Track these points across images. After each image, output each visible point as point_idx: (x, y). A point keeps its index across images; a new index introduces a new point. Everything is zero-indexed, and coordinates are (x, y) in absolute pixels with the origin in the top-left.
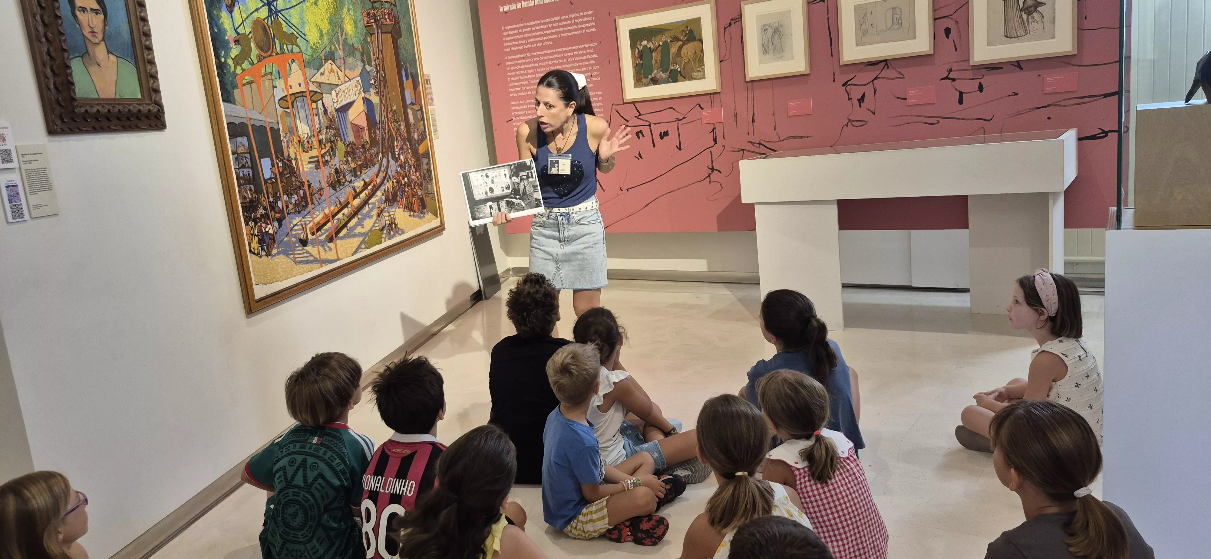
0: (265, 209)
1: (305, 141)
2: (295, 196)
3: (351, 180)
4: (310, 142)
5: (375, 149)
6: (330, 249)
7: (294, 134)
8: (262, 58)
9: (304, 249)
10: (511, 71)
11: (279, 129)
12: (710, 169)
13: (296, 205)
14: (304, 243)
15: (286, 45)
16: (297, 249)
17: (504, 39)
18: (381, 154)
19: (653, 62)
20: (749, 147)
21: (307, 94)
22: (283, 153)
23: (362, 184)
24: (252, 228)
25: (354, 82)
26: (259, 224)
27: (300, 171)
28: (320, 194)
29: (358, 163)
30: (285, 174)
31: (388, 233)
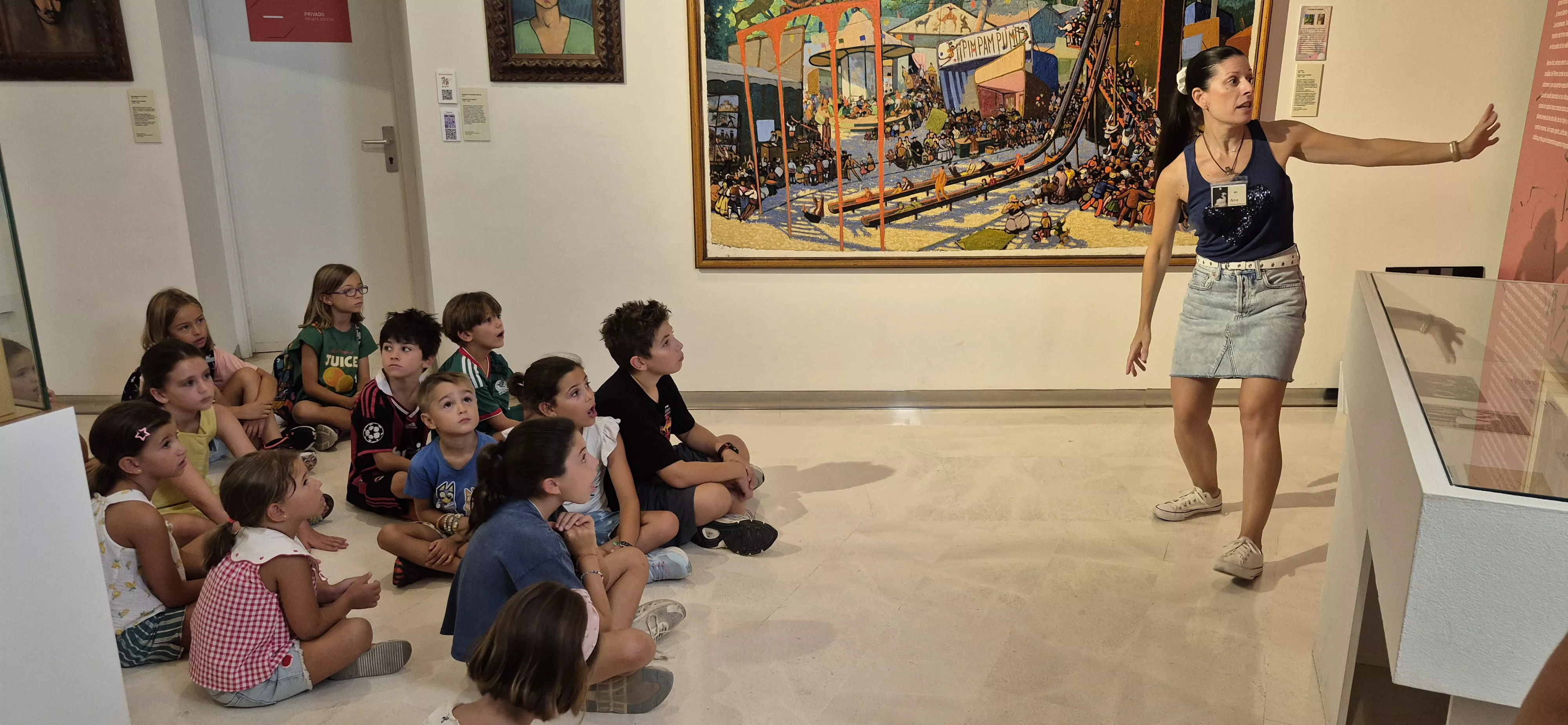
0: (750, 172)
1: (854, 105)
2: (812, 165)
4: (862, 107)
5: (1038, 123)
6: (869, 235)
7: (831, 96)
8: (793, 10)
9: (811, 225)
11: (802, 89)
13: (813, 175)
14: (814, 218)
16: (798, 222)
18: (1054, 131)
21: (878, 50)
22: (802, 117)
23: (980, 166)
25: (1007, 30)
26: (739, 187)
27: (830, 138)
28: (867, 169)
29: (977, 140)
30: (798, 140)
31: (1034, 239)
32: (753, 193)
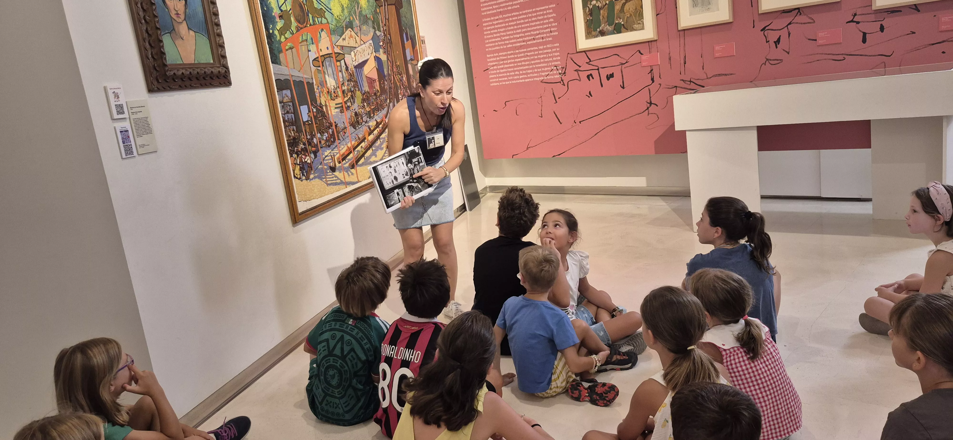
0: (304, 144)
1: (333, 92)
2: (326, 134)
3: (367, 121)
4: (336, 93)
5: (384, 96)
6: (352, 174)
7: (324, 87)
8: (300, 29)
9: (333, 175)
10: (487, 30)
11: (313, 83)
12: (648, 103)
13: (327, 141)
14: (333, 169)
15: (317, 18)
16: (328, 174)
17: (482, 5)
18: (388, 99)
19: (601, 18)
20: (682, 84)
21: (333, 55)
22: (316, 101)
23: (375, 123)
24: (295, 159)
25: (367, 44)
26: (300, 156)
27: (329, 114)
28: (344, 132)
29: (372, 108)
30: (318, 117)
32: (308, 159)
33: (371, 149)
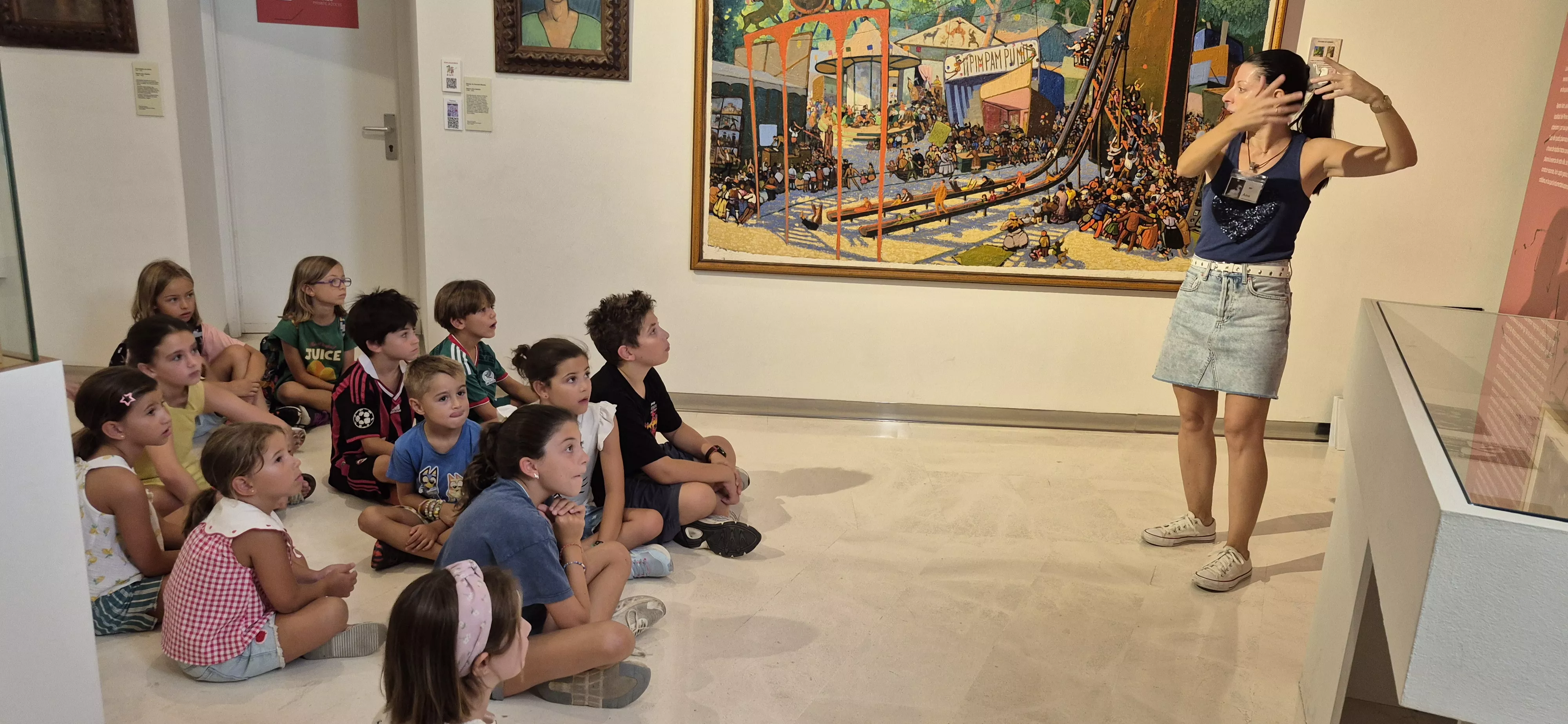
0: (750, 176)
1: (858, 114)
4: (866, 116)
5: (1041, 142)
6: (866, 245)
7: (836, 104)
8: (801, 16)
11: (806, 96)
14: (812, 225)
18: (1057, 150)
21: (885, 60)
23: (981, 182)
24: (725, 191)
25: (1015, 46)
26: (734, 189)
27: (832, 146)
28: (867, 179)
29: (980, 155)
30: (799, 146)
31: (1031, 257)
33: (943, 221)
